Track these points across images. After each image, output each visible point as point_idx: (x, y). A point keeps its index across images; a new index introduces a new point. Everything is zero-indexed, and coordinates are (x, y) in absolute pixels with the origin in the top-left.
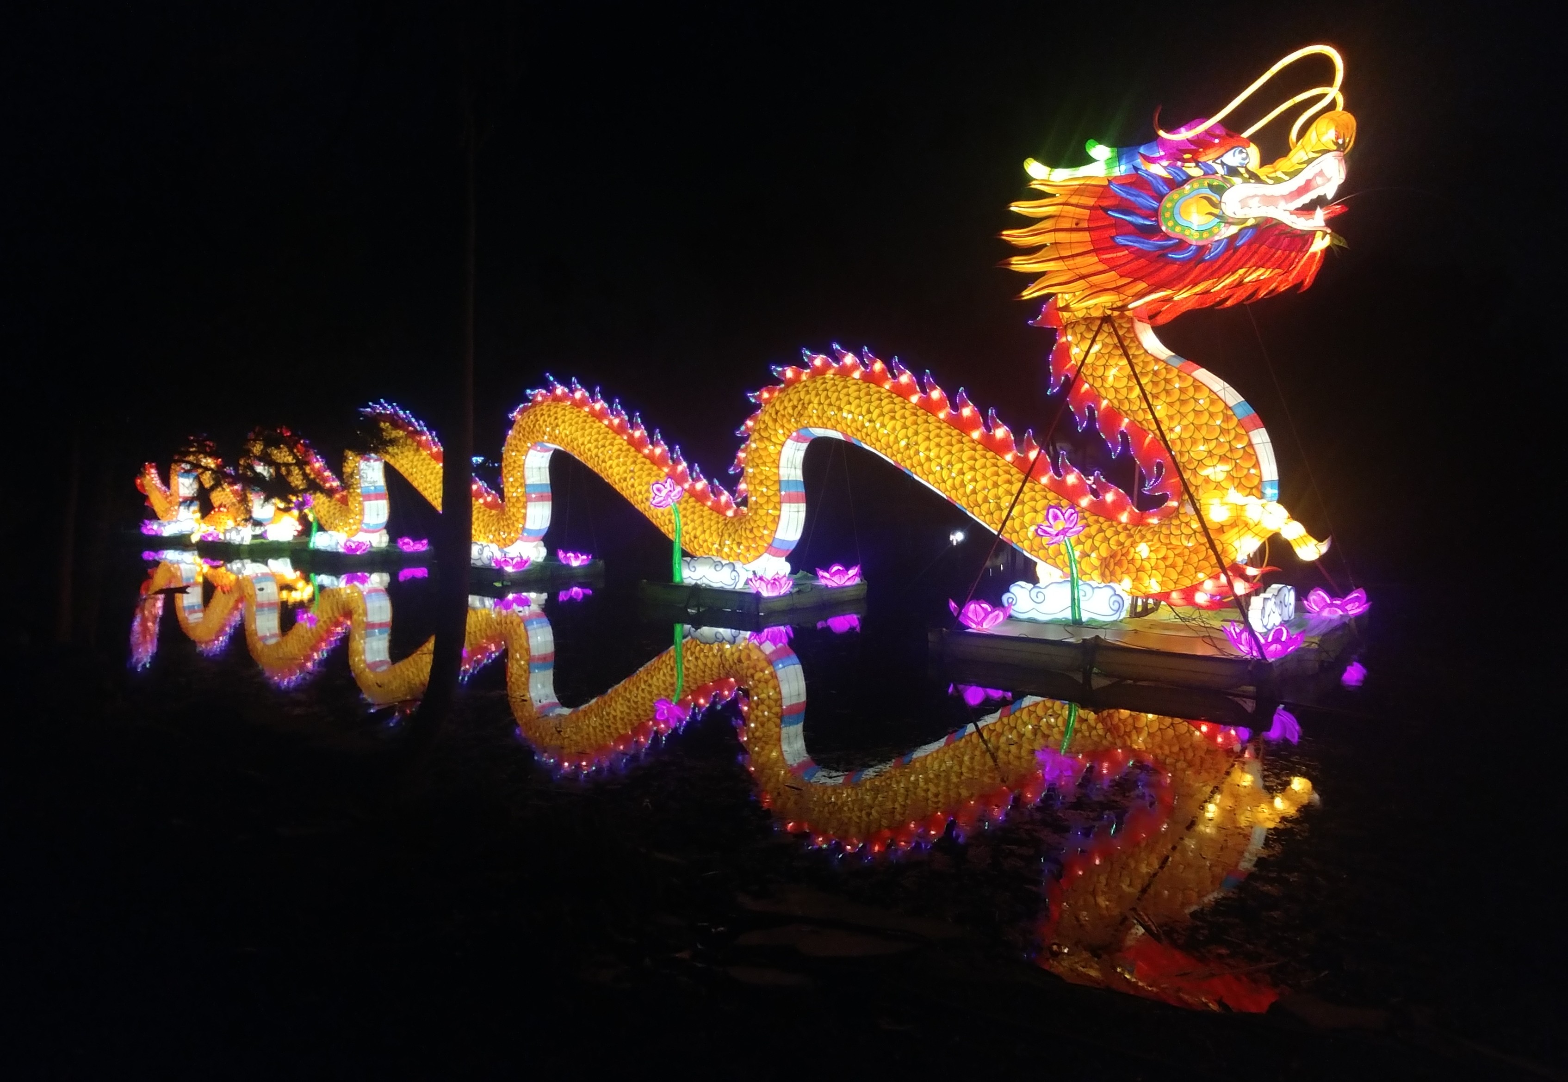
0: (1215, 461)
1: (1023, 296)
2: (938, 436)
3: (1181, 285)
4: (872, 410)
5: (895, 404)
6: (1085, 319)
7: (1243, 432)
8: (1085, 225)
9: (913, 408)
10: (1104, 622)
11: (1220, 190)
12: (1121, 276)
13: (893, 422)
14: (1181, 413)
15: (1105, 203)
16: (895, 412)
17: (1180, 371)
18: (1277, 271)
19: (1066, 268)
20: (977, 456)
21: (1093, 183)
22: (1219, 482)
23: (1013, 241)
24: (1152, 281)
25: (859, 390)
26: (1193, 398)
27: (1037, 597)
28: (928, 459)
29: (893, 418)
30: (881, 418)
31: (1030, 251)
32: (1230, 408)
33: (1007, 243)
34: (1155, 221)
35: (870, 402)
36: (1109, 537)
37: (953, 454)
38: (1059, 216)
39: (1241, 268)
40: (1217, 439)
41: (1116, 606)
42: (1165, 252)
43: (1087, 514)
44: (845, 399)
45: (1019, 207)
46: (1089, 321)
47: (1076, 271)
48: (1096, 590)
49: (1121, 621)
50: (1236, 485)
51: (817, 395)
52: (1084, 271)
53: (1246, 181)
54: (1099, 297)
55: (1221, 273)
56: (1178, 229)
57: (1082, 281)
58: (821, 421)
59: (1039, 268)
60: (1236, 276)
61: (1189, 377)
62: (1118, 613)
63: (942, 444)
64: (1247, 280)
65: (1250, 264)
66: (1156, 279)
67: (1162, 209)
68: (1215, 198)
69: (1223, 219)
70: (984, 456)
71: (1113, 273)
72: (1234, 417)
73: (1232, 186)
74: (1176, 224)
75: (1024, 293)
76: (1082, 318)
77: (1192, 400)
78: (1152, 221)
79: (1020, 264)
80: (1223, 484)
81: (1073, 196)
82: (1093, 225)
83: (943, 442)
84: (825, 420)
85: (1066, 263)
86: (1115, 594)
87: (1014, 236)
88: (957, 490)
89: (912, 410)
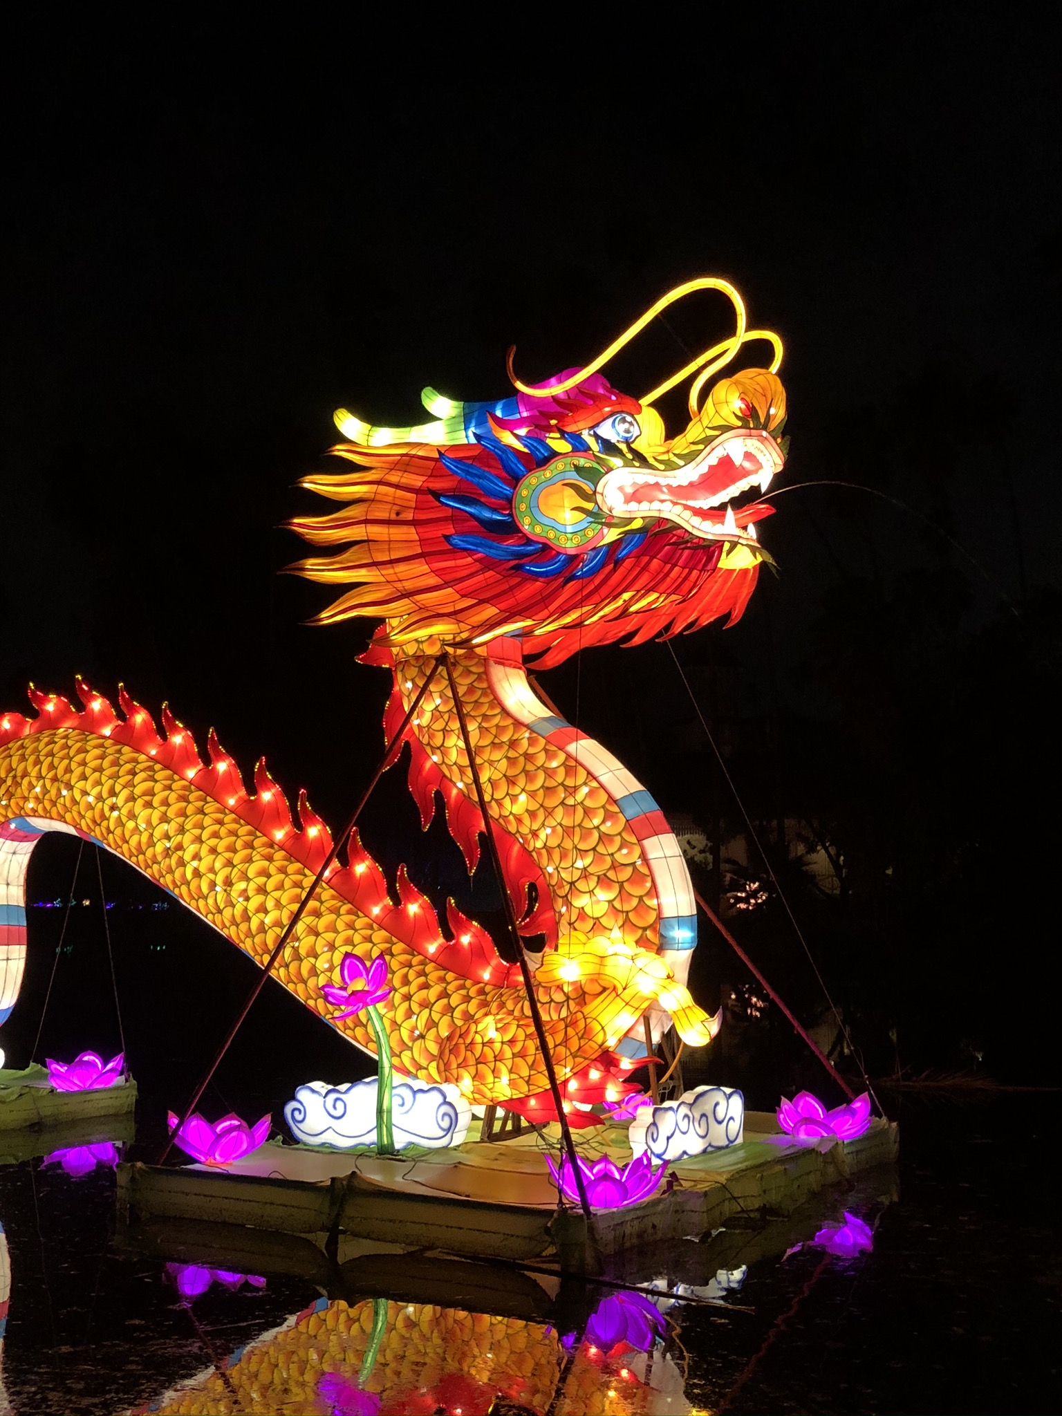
0: (593, 882)
1: (321, 620)
2: (215, 835)
3: (546, 613)
4: (117, 790)
5: (156, 781)
6: (417, 657)
7: (633, 840)
8: (409, 516)
9: (184, 788)
10: (429, 1148)
11: (594, 476)
12: (463, 596)
13: (149, 811)
14: (545, 809)
15: (437, 485)
16: (154, 795)
17: (548, 742)
18: (674, 597)
19: (383, 579)
20: (272, 870)
21: (421, 453)
22: (597, 918)
23: (307, 534)
24: (504, 605)
25: (102, 757)
26: (562, 784)
27: (335, 1107)
28: (197, 874)
29: (149, 805)
30: (131, 804)
31: (333, 550)
32: (615, 802)
33: (298, 537)
34: (508, 515)
35: (116, 776)
36: (454, 1006)
37: (235, 866)
38: (373, 500)
39: (624, 591)
40: (594, 849)
41: (445, 1124)
42: (522, 562)
43: (429, 968)
44: (78, 771)
45: (318, 484)
46: (421, 662)
47: (399, 585)
48: (419, 1096)
49: (456, 1148)
50: (620, 923)
51: (38, 762)
52: (408, 585)
53: (628, 464)
54: (431, 625)
55: (596, 598)
56: (538, 530)
57: (406, 601)
58: (40, 806)
59: (344, 577)
60: (620, 602)
61: (560, 752)
62: (449, 1134)
63: (219, 850)
64: (633, 609)
65: (638, 586)
66: (509, 602)
67: (517, 500)
68: (587, 486)
69: (599, 517)
70: (282, 870)
71: (450, 590)
72: (621, 815)
73: (610, 470)
74: (537, 522)
75: (323, 615)
76: (413, 656)
77: (561, 787)
78: (505, 515)
79: (319, 571)
80: (604, 921)
81: (393, 472)
82: (423, 516)
83: (221, 845)
84: (48, 805)
85: (383, 572)
86: (445, 1102)
87: (307, 525)
88: (237, 925)
89: (181, 792)
